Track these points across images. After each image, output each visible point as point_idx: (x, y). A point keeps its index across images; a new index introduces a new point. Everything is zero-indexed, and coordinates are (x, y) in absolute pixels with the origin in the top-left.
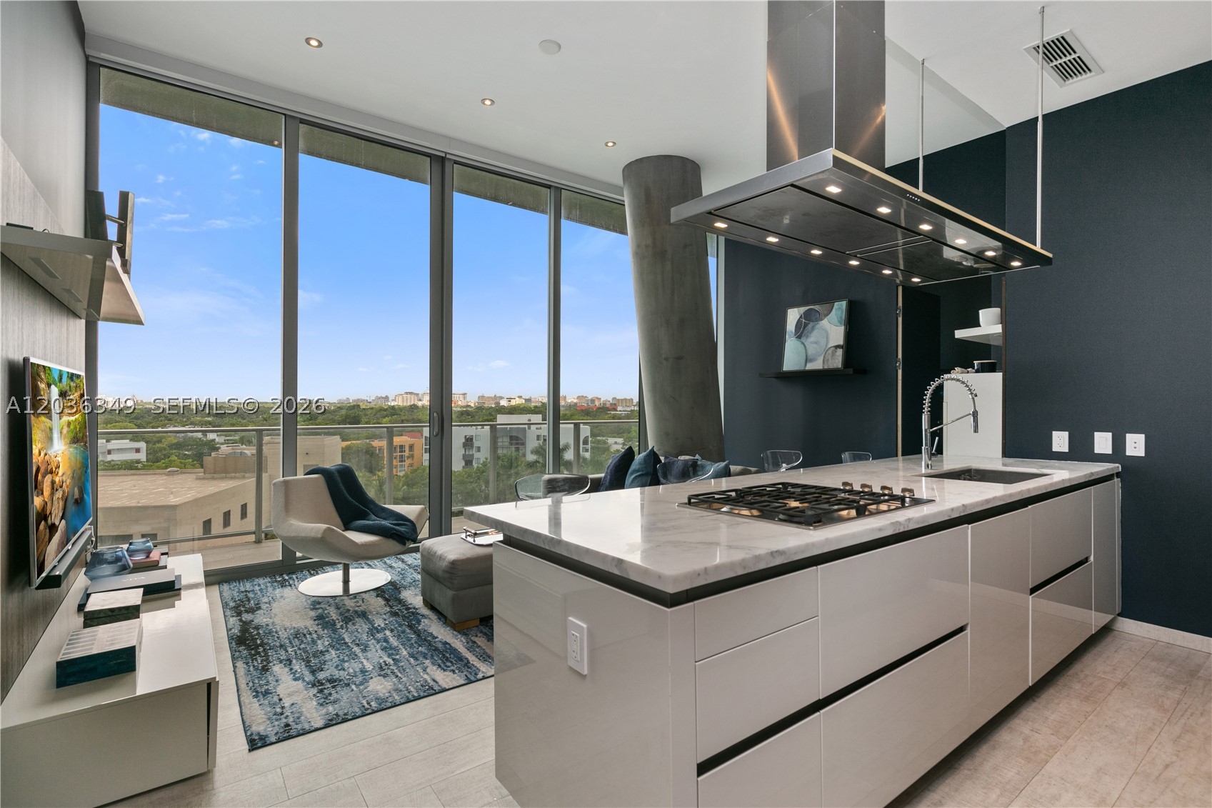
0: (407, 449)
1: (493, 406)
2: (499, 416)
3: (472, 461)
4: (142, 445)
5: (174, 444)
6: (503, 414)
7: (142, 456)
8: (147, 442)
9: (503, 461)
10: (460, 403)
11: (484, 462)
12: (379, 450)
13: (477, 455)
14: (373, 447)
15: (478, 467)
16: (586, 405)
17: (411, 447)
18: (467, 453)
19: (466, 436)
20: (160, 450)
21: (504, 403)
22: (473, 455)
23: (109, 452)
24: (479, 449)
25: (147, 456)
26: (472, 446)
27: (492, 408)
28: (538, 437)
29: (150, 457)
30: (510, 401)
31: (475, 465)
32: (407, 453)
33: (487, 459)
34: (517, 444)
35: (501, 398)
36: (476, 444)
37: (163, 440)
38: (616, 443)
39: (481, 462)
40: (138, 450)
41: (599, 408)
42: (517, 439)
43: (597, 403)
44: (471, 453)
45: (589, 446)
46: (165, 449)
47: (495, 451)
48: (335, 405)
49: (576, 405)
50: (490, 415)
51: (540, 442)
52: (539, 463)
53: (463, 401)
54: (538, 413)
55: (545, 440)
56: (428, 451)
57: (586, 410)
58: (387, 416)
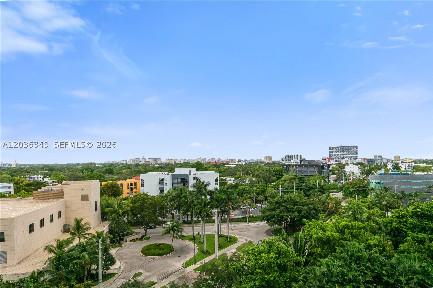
0: (133, 184)
1: (173, 163)
2: (176, 169)
3: (163, 190)
4: (12, 185)
5: (27, 184)
6: (178, 167)
7: (12, 190)
8: (15, 183)
9: (178, 191)
10: (158, 162)
11: (169, 191)
12: (121, 185)
13: (165, 187)
14: (117, 184)
15: (166, 193)
16: (215, 162)
17: (135, 184)
18: (161, 186)
19: (160, 179)
20: (21, 187)
21: (178, 162)
22: (163, 188)
24: (166, 184)
25: (14, 190)
26: (163, 183)
27: (172, 164)
28: (194, 178)
29: (16, 190)
30: (181, 161)
31: (165, 192)
32: (133, 187)
33: (170, 189)
34: (184, 182)
35: (177, 160)
36: (165, 182)
37: (23, 182)
38: (230, 180)
39: (168, 191)
40: (10, 187)
41: (221, 164)
42: (184, 179)
43: (220, 162)
44: (163, 186)
45: (219, 182)
46: (22, 186)
47: (174, 185)
48: (103, 165)
49: (210, 162)
50: (172, 167)
51: (195, 181)
52: (195, 191)
53: (160, 161)
54: (194, 167)
55: (197, 180)
56: (143, 186)
57: (215, 165)
58: (125, 169)
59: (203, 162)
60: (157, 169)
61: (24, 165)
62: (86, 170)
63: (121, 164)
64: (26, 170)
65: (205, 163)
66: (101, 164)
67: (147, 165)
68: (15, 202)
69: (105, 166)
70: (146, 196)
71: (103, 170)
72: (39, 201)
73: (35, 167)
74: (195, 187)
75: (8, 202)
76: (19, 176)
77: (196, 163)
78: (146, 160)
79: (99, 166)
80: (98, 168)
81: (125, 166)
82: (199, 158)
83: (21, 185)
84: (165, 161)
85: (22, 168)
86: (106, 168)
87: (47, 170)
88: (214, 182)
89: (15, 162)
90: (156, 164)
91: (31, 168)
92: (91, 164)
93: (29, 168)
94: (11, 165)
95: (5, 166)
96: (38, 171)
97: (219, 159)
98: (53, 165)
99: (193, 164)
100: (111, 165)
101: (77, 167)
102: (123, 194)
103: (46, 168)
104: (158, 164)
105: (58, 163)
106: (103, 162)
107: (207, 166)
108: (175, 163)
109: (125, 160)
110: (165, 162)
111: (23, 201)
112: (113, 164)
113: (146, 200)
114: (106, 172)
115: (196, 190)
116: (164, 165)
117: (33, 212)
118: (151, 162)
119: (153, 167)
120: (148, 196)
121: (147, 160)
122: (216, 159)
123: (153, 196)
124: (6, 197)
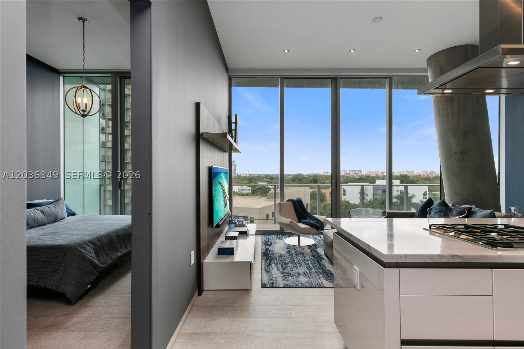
1: (375, 176)
2: (377, 181)
4: (250, 188)
6: (379, 179)
7: (250, 192)
8: (252, 187)
9: (378, 201)
10: (359, 174)
11: (369, 201)
12: (324, 193)
14: (322, 192)
15: (366, 203)
16: (426, 175)
20: (255, 190)
21: (380, 174)
23: (242, 190)
27: (374, 176)
28: (398, 191)
29: (253, 192)
30: (383, 174)
33: (371, 199)
35: (379, 172)
36: (366, 192)
39: (368, 201)
40: (249, 190)
41: (435, 177)
43: (434, 175)
45: (428, 196)
47: (375, 196)
48: (308, 176)
49: (420, 175)
50: (373, 179)
51: (399, 193)
52: (397, 203)
53: (360, 173)
54: (398, 179)
55: (401, 192)
56: (344, 195)
57: (426, 178)
58: (327, 180)
59: (410, 175)
60: (357, 180)
61: (254, 175)
62: (296, 179)
63: (323, 175)
64: (255, 178)
65: (412, 176)
66: (307, 175)
67: (347, 177)
68: (256, 199)
69: (310, 177)
70: (347, 204)
71: (309, 180)
72: (270, 199)
73: (260, 176)
74: (397, 198)
75: (252, 199)
76: (253, 182)
77: (401, 175)
78: (346, 172)
79: (305, 176)
80: (305, 178)
81: (327, 177)
82: (406, 170)
83: (255, 188)
84: (366, 173)
85: (253, 177)
86: (311, 178)
87: (268, 179)
88: (422, 196)
89: (249, 172)
90: (356, 176)
91: (258, 177)
92: (299, 174)
93: (257, 177)
94: (246, 174)
95: (243, 175)
96: (263, 180)
97: (433, 172)
98: (272, 175)
99: (397, 177)
100: (315, 176)
101: (289, 177)
102: (326, 200)
103: (268, 177)
104: (359, 176)
105: (275, 174)
106: (308, 173)
107: (415, 179)
108: (377, 175)
109: (327, 172)
110: (366, 175)
111: (260, 199)
112: (317, 176)
113: (348, 207)
114: (311, 181)
115: (399, 202)
116: (364, 177)
117: (268, 206)
118: (352, 174)
119: (354, 179)
120: (349, 203)
121: (348, 172)
122: (429, 171)
123: (354, 204)
124: (249, 196)
